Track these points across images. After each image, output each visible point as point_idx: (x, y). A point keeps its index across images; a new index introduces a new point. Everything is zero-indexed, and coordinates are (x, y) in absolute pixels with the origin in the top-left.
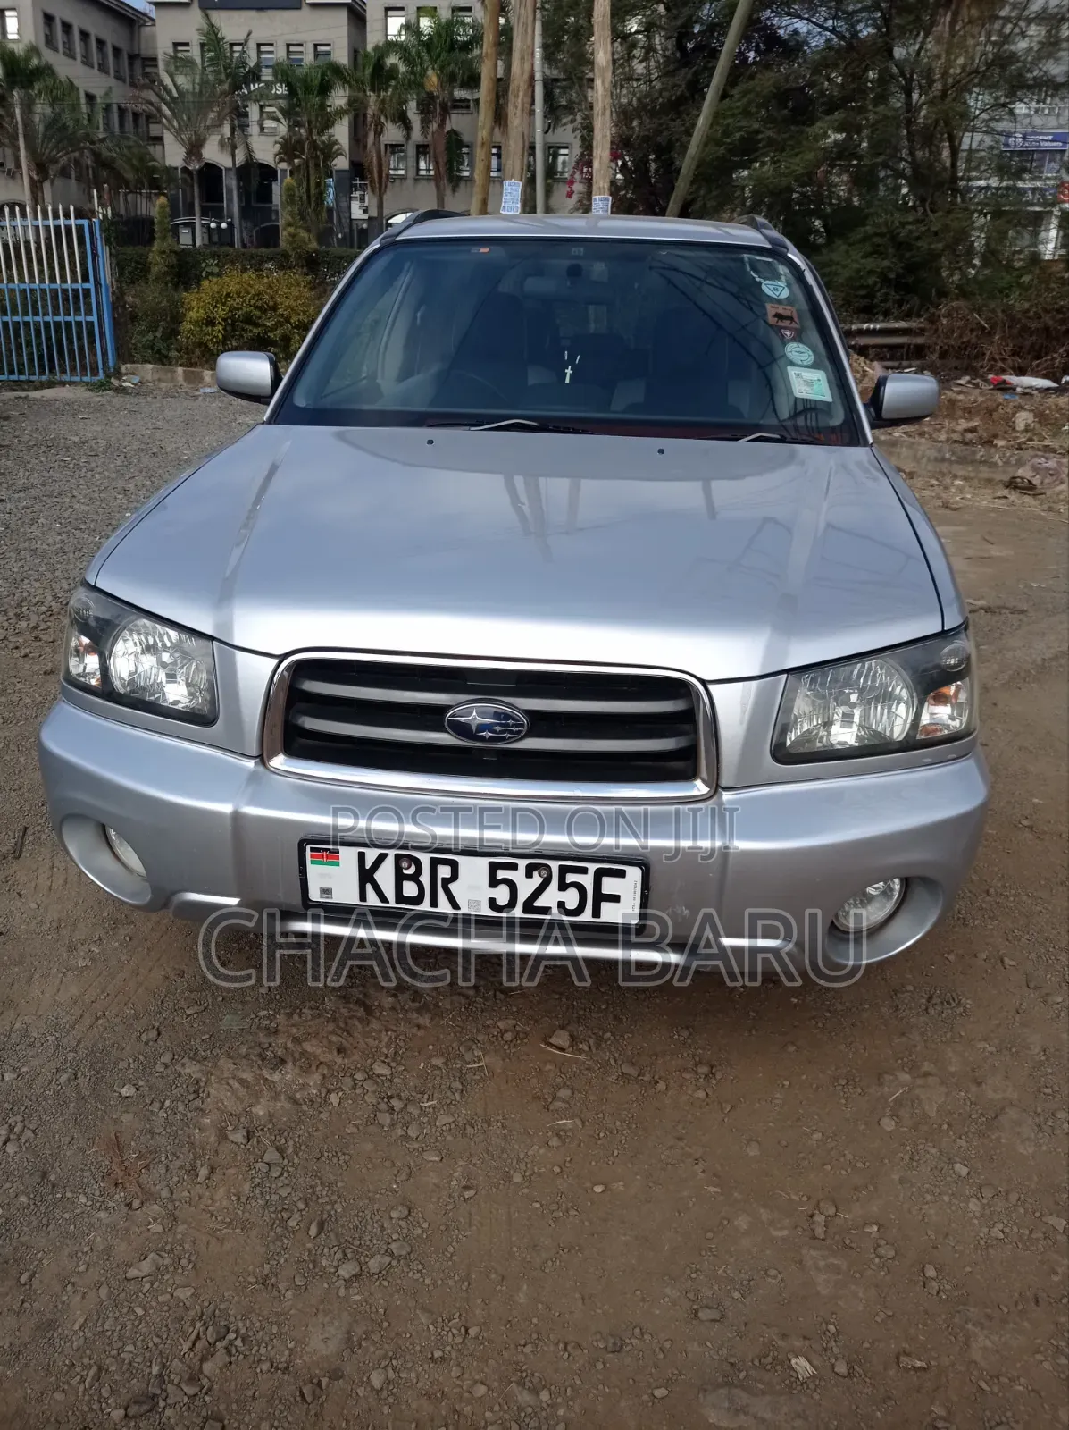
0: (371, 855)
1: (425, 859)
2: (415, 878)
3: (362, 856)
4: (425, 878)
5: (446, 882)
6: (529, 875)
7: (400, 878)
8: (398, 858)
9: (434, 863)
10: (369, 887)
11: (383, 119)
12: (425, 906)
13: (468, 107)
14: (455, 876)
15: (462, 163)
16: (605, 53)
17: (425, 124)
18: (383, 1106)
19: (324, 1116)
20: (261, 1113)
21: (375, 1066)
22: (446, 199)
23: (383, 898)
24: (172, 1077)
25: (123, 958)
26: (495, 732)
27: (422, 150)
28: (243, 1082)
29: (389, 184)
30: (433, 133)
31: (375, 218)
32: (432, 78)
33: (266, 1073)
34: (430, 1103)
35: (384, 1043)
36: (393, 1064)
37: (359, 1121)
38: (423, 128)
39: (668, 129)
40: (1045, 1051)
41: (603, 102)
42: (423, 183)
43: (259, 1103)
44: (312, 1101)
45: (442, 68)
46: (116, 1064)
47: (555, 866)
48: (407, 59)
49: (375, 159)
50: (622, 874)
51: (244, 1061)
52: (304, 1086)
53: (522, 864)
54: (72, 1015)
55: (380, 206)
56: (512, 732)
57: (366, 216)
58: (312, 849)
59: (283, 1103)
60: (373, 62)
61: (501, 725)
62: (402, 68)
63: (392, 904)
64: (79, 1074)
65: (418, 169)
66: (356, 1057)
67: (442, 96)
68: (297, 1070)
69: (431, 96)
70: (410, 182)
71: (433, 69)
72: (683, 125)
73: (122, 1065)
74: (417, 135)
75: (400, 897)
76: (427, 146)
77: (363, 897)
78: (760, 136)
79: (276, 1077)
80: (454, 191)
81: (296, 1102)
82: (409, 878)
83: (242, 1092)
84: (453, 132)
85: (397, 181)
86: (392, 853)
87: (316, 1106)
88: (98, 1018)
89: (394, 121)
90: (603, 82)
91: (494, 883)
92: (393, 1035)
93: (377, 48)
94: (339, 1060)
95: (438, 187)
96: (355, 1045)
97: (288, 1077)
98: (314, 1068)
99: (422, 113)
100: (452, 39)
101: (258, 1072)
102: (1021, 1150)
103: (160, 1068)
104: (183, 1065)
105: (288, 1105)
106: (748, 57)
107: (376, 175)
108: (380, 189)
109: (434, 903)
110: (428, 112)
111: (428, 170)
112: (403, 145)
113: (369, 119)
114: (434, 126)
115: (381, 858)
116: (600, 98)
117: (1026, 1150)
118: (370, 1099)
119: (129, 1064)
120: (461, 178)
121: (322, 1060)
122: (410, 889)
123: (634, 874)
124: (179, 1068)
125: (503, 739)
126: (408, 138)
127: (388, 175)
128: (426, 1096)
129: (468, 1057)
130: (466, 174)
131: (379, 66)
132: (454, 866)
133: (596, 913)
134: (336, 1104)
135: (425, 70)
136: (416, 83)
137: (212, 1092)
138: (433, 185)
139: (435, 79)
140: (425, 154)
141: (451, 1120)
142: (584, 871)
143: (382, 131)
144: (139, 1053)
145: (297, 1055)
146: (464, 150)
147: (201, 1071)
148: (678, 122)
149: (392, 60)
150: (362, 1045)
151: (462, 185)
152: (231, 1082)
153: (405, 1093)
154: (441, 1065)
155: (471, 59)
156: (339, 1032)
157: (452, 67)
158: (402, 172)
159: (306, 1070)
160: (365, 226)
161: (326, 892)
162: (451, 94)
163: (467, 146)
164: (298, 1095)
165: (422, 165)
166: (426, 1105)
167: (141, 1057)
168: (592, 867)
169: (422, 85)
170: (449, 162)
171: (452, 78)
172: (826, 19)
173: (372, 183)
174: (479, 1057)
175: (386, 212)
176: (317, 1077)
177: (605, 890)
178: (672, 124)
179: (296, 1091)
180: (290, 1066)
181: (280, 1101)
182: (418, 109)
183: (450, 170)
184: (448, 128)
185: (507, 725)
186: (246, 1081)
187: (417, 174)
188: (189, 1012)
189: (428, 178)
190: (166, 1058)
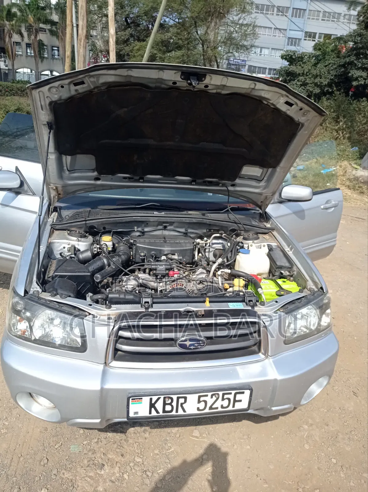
0: (154, 398)
1: (175, 397)
2: (170, 404)
3: (151, 399)
4: (174, 404)
5: (182, 404)
6: (212, 397)
7: (165, 404)
8: (164, 398)
9: (178, 398)
10: (153, 409)
11: (12, 32)
12: (174, 413)
13: (45, 31)
14: (185, 401)
15: (45, 51)
16: (113, 29)
17: (29, 36)
18: (145, 476)
19: (124, 485)
20: (101, 490)
21: (136, 459)
22: (39, 64)
23: (157, 412)
24: (60, 480)
25: (20, 425)
26: (195, 346)
27: (28, 45)
28: (90, 477)
29: (16, 57)
30: (32, 40)
31: (11, 69)
32: (31, 18)
33: (98, 471)
34: (160, 471)
35: (136, 448)
36: (142, 456)
37: (138, 485)
38: (28, 37)
39: (124, 49)
40: (340, 408)
41: (113, 46)
42: (29, 58)
43: (99, 485)
44: (118, 480)
45: (34, 16)
46: (34, 479)
47: (221, 393)
48: (21, 10)
49: (9, 46)
50: (243, 393)
51: (88, 468)
52: (114, 473)
53: (210, 394)
54: (8, 458)
55: (13, 65)
56: (201, 346)
57: (7, 68)
58: (132, 399)
59: (108, 483)
60: (7, 10)
61: (197, 344)
62: (19, 14)
63: (161, 413)
64: (21, 488)
65: (27, 53)
66: (128, 456)
67: (35, 26)
68: (109, 468)
69: (31, 25)
70: (24, 57)
71: (31, 15)
72: (129, 49)
73: (37, 479)
74: (26, 40)
75: (164, 411)
76: (30, 44)
77: (150, 413)
78: (157, 56)
79: (103, 472)
80: (42, 62)
81: (113, 482)
82: (168, 404)
83: (92, 482)
84: (40, 40)
85: (19, 57)
86: (162, 397)
87: (120, 481)
88: (20, 458)
89: (17, 33)
90: (113, 40)
91: (199, 402)
92: (138, 444)
93: (8, 5)
94: (123, 459)
95: (35, 60)
96: (126, 451)
97: (107, 471)
98: (115, 465)
99: (28, 31)
100: (38, 5)
101: (95, 472)
102: (347, 449)
103: (53, 477)
104: (63, 474)
105: (111, 484)
106: (149, 27)
107: (11, 53)
108: (13, 59)
109: (177, 411)
110: (30, 32)
111: (31, 53)
112: (20, 43)
113: (6, 31)
114: (33, 37)
115: (159, 399)
116: (112, 45)
117: (348, 449)
118: (139, 474)
119: (40, 477)
120: (44, 57)
121: (117, 460)
122: (168, 408)
123: (247, 392)
124: (61, 475)
125: (198, 348)
126: (23, 40)
127: (15, 54)
128: (158, 468)
129: (167, 447)
130: (46, 56)
131: (9, 11)
132: (185, 398)
133: (234, 406)
134: (127, 478)
135: (28, 16)
136: (24, 20)
137: (80, 484)
138: (33, 59)
139: (32, 19)
140: (30, 47)
141: (171, 476)
142: (231, 393)
143: (12, 37)
144: (43, 471)
145: (107, 461)
146: (45, 47)
147: (72, 475)
148: (127, 47)
149: (14, 10)
150: (128, 451)
151: (45, 60)
152: (86, 478)
153: (150, 468)
154: (158, 453)
155: (46, 13)
156: (119, 447)
157: (38, 15)
158: (21, 53)
159: (112, 467)
160: (7, 72)
161: (136, 413)
162: (39, 26)
163: (46, 46)
164: (113, 478)
165: (29, 51)
166: (159, 471)
167: (44, 473)
168: (233, 392)
169: (27, 21)
170: (39, 51)
171: (39, 20)
172: (176, 19)
173: (9, 56)
174: (170, 447)
175: (15, 67)
176: (117, 469)
177: (237, 399)
178: (125, 48)
179: (111, 477)
180: (106, 467)
181: (107, 483)
182: (25, 29)
183: (40, 54)
184: (38, 39)
185: (200, 344)
186: (91, 476)
187: (27, 54)
188: (56, 447)
189: (31, 56)
190: (55, 472)
